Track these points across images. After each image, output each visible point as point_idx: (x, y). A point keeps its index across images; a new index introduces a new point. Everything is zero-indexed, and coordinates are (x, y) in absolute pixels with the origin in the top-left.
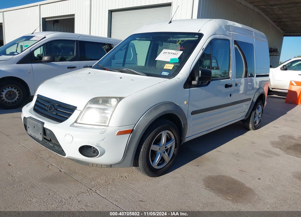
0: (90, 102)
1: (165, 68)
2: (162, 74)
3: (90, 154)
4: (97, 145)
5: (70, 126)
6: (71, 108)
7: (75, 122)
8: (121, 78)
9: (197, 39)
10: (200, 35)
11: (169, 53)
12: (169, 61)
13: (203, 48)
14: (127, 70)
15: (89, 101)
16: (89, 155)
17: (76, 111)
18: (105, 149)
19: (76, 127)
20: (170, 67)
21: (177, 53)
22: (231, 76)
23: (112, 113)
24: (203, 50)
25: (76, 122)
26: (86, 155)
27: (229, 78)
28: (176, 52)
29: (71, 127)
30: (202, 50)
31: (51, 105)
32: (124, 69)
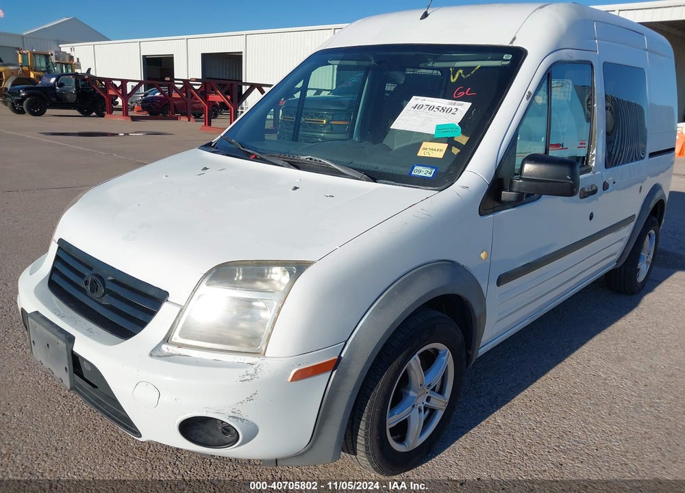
0: (206, 279)
1: (421, 153)
2: (413, 173)
3: (213, 436)
4: (233, 415)
5: (151, 355)
6: (151, 293)
7: (164, 339)
8: (296, 188)
9: (508, 62)
10: (519, 55)
11: (431, 108)
12: (433, 132)
13: (529, 92)
14: (311, 159)
15: (206, 275)
16: (211, 438)
17: (165, 306)
18: (258, 425)
19: (168, 357)
20: (436, 150)
21: (453, 107)
22: (593, 164)
23: (276, 315)
24: (530, 99)
25: (167, 340)
26: (200, 440)
27: (589, 170)
28: (451, 104)
29: (151, 359)
30: (527, 99)
31: (94, 277)
32: (302, 158)
